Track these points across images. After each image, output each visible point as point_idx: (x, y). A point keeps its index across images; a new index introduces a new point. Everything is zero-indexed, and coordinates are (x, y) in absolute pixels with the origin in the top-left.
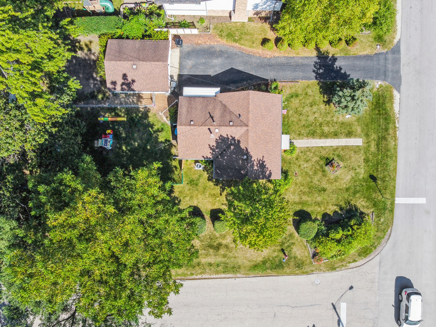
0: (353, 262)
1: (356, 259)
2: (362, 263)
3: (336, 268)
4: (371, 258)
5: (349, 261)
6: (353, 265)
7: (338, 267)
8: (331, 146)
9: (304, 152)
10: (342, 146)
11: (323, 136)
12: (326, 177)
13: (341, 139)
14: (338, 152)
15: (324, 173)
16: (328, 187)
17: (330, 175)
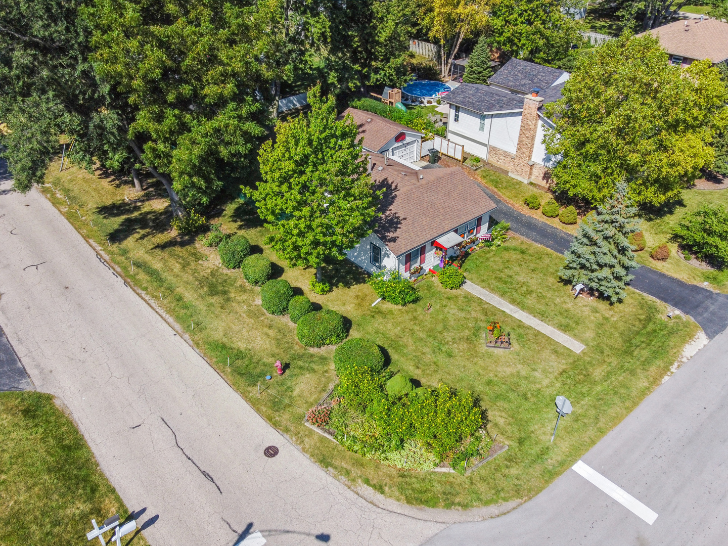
0: (374, 486)
1: (386, 489)
2: (389, 508)
3: (332, 466)
4: (420, 515)
5: (371, 477)
6: (368, 491)
7: (336, 468)
8: (520, 321)
9: (469, 299)
10: (538, 331)
11: (518, 304)
12: (470, 343)
13: (546, 325)
14: (525, 332)
15: (474, 337)
16: (461, 356)
17: (480, 346)
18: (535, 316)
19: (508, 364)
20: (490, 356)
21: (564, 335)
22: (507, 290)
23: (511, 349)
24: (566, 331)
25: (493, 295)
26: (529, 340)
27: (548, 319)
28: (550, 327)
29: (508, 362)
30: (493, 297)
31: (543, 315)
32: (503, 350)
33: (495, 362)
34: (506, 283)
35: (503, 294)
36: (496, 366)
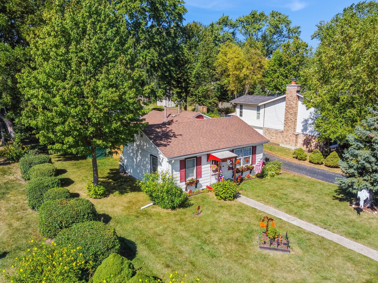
8: (299, 227)
9: (243, 209)
10: (323, 238)
11: (296, 213)
12: (240, 244)
13: (330, 232)
14: (307, 237)
15: (245, 238)
16: (227, 257)
17: (252, 248)
18: (316, 224)
19: (288, 269)
20: (264, 258)
21: (355, 243)
22: (283, 203)
23: (292, 253)
24: (356, 239)
25: (268, 206)
26: (313, 245)
27: (331, 227)
28: (336, 235)
29: (289, 267)
30: (268, 208)
31: (325, 224)
32: (281, 253)
33: (272, 265)
34: (281, 199)
35: (278, 206)
36: (273, 271)
